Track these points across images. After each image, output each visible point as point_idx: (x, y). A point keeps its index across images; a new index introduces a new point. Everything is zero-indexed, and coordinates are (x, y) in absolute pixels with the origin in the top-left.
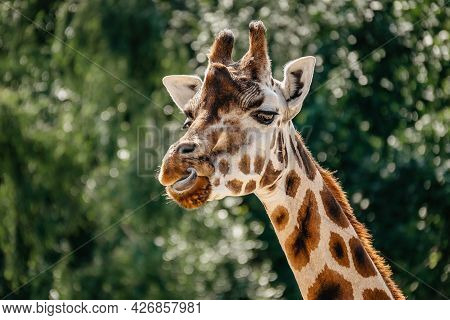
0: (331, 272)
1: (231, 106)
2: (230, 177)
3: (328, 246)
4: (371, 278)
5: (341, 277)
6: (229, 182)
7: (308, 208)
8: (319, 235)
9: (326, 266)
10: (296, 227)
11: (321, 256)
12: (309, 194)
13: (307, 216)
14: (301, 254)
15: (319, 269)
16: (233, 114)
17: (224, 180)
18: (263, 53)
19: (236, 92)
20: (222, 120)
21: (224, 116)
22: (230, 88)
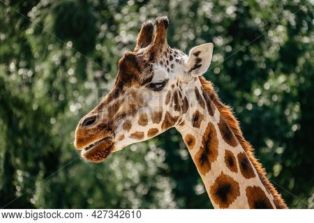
0: (225, 176)
3: (224, 159)
4: (251, 179)
5: (231, 179)
7: (209, 135)
8: (217, 152)
9: (222, 172)
10: (201, 147)
11: (219, 166)
12: (210, 125)
13: (209, 140)
14: (205, 165)
15: (217, 174)
21: (127, 90)
22: (133, 69)
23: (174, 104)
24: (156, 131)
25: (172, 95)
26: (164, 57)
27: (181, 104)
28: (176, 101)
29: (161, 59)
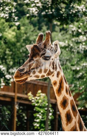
1: (37, 56)
2: (35, 75)
4: (71, 97)
6: (35, 76)
7: (61, 80)
10: (59, 86)
12: (62, 77)
15: (63, 96)
16: (38, 58)
17: (33, 75)
18: (49, 40)
19: (39, 52)
20: (34, 60)
21: (35, 59)
22: (37, 51)
23: (52, 67)
24: (44, 76)
25: (52, 63)
26: (49, 47)
27: (55, 67)
28: (53, 66)
29: (48, 48)
